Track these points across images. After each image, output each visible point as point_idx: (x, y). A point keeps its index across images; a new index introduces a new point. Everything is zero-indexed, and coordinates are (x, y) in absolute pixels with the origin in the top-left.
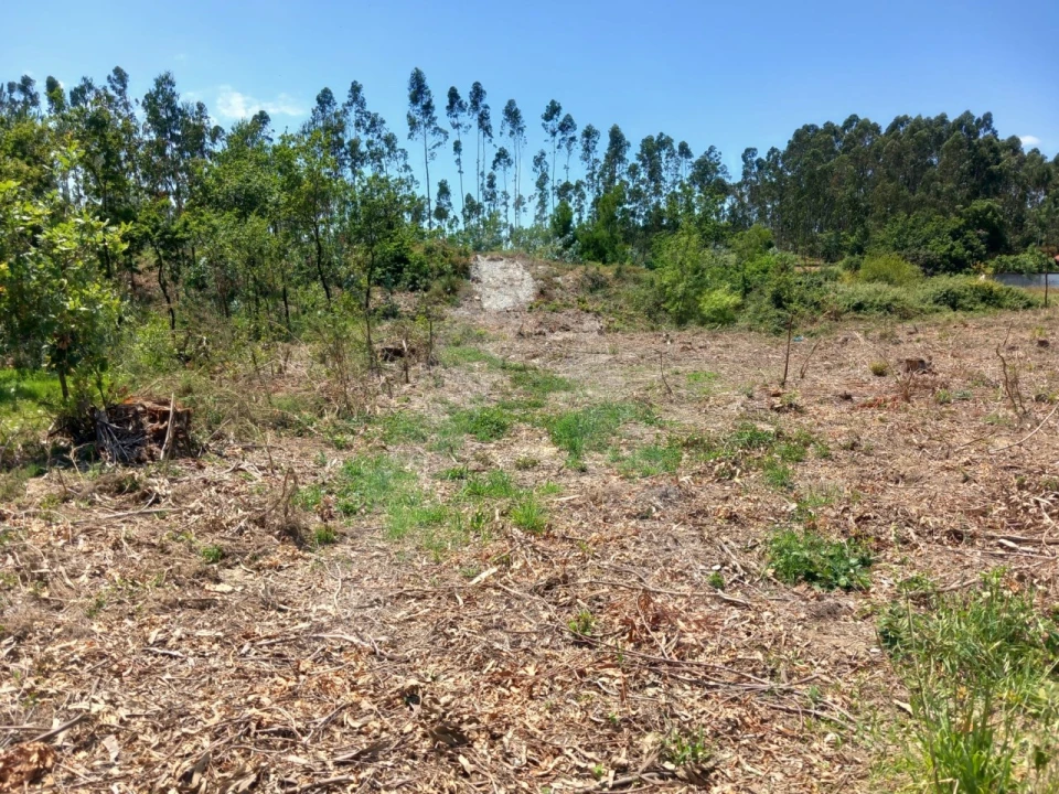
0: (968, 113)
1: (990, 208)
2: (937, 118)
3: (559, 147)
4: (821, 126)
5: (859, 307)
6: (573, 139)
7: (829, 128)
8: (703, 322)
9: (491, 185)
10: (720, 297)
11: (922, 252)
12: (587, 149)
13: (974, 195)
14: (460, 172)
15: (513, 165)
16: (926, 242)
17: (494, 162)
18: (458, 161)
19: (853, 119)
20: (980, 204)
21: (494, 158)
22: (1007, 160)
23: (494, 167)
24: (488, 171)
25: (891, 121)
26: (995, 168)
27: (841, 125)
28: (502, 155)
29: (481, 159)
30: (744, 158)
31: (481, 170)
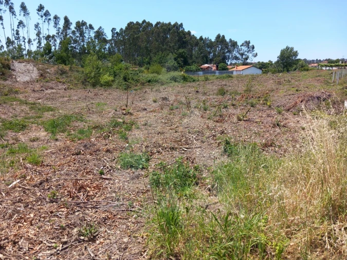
0: (176, 22)
1: (184, 52)
2: (168, 23)
3: (44, 22)
4: (135, 23)
5: (149, 81)
6: (50, 19)
7: (137, 23)
8: (101, 86)
9: (17, 34)
10: (106, 77)
11: (166, 65)
12: (56, 23)
13: (179, 48)
14: (3, 28)
15: (26, 27)
16: (167, 61)
17: (18, 26)
18: (2, 24)
19: (144, 21)
20: (181, 51)
21: (18, 24)
22: (188, 38)
23: (18, 28)
24: (16, 28)
25: (156, 23)
26: (184, 40)
28: (21, 23)
29: (12, 24)
30: (112, 31)
31: (12, 28)
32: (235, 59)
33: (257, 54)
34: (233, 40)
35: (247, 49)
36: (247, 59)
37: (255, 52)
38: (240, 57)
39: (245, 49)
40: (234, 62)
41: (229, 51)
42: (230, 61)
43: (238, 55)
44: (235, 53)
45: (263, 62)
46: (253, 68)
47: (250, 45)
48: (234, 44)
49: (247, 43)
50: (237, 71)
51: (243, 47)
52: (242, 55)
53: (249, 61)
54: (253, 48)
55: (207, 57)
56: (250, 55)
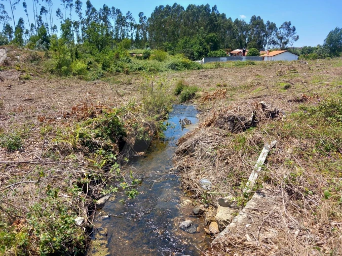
0: (208, 4)
1: (214, 36)
2: (201, 6)
3: (66, 7)
6: (72, 5)
7: (168, 7)
8: (74, 75)
9: (40, 20)
11: (190, 50)
12: (77, 8)
13: (210, 31)
14: (27, 15)
16: (192, 46)
17: (41, 12)
18: (26, 11)
19: (175, 4)
20: (211, 35)
21: (40, 10)
22: (220, 20)
23: (41, 14)
24: (39, 14)
25: (188, 6)
26: (215, 23)
27: (172, 6)
28: (43, 9)
30: (139, 16)
31: (36, 14)
32: (273, 44)
33: (298, 37)
34: (271, 22)
35: (287, 31)
36: (286, 43)
37: (296, 35)
38: (279, 41)
39: (284, 32)
40: (272, 46)
41: (267, 35)
42: (267, 45)
43: (276, 39)
44: (273, 37)
45: (310, 47)
46: (288, 53)
47: (291, 26)
48: (272, 27)
49: (287, 25)
50: (268, 56)
51: (282, 30)
52: (281, 38)
53: (288, 45)
54: (294, 29)
55: (241, 42)
56: (290, 39)
